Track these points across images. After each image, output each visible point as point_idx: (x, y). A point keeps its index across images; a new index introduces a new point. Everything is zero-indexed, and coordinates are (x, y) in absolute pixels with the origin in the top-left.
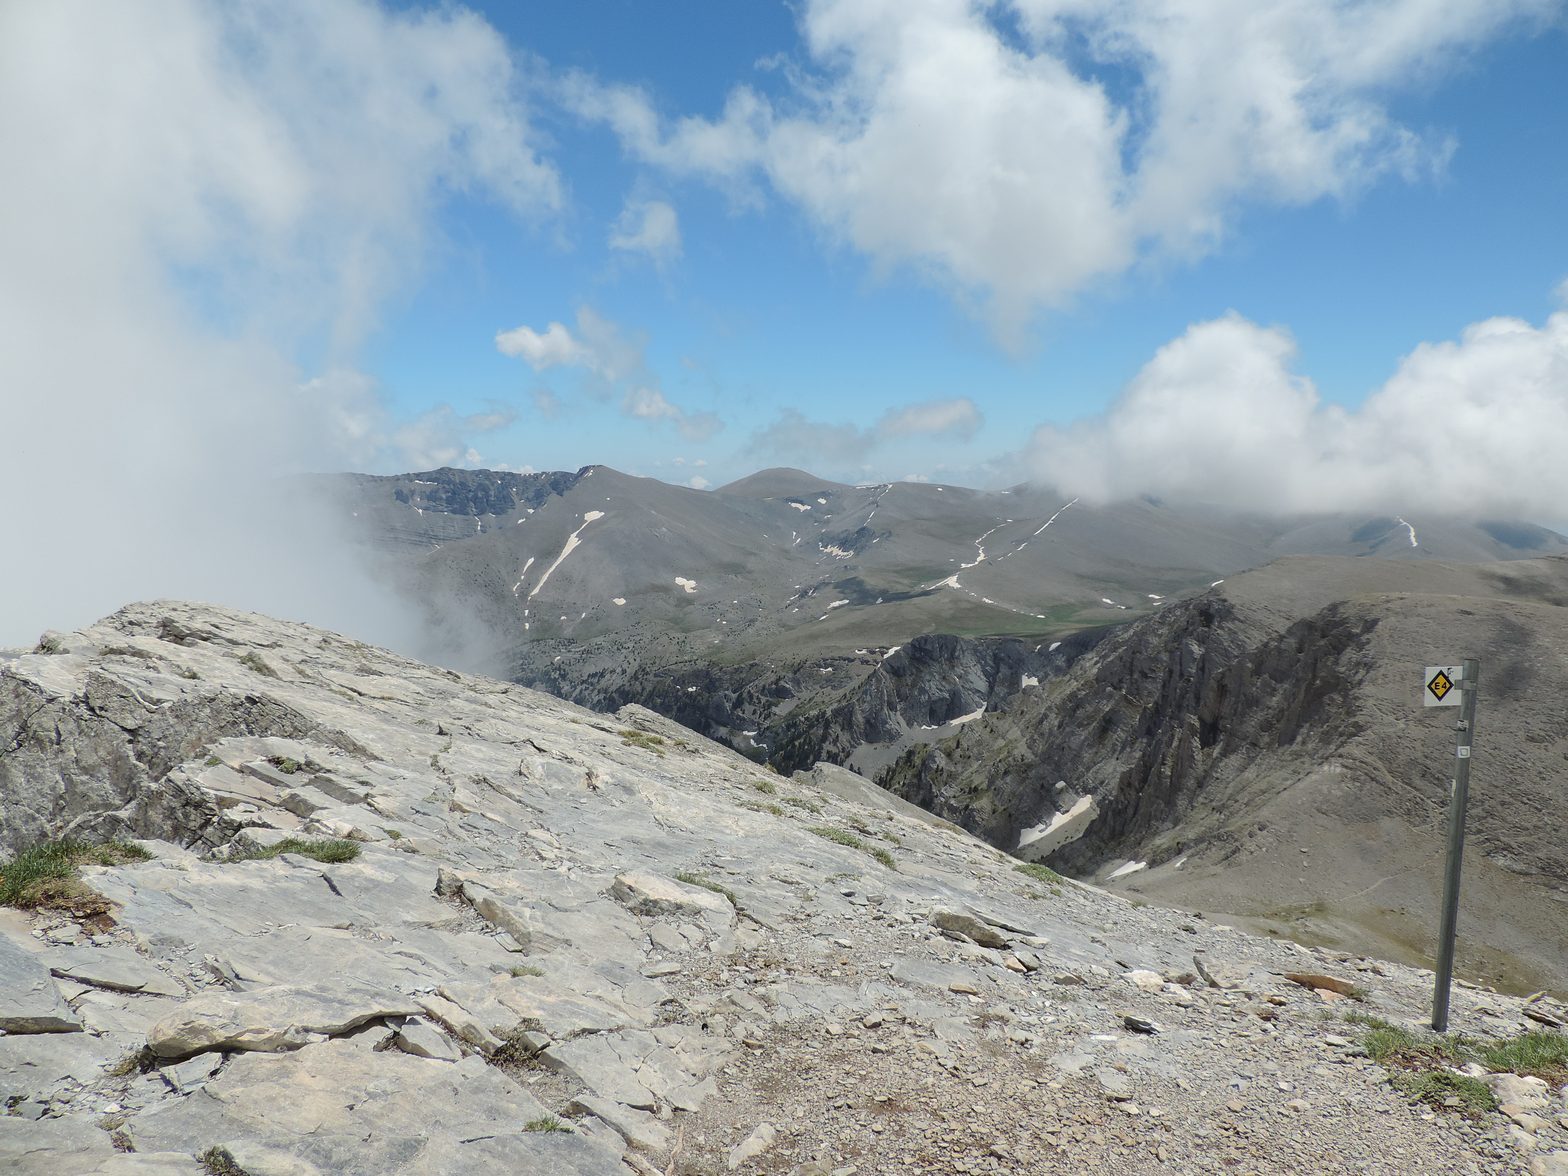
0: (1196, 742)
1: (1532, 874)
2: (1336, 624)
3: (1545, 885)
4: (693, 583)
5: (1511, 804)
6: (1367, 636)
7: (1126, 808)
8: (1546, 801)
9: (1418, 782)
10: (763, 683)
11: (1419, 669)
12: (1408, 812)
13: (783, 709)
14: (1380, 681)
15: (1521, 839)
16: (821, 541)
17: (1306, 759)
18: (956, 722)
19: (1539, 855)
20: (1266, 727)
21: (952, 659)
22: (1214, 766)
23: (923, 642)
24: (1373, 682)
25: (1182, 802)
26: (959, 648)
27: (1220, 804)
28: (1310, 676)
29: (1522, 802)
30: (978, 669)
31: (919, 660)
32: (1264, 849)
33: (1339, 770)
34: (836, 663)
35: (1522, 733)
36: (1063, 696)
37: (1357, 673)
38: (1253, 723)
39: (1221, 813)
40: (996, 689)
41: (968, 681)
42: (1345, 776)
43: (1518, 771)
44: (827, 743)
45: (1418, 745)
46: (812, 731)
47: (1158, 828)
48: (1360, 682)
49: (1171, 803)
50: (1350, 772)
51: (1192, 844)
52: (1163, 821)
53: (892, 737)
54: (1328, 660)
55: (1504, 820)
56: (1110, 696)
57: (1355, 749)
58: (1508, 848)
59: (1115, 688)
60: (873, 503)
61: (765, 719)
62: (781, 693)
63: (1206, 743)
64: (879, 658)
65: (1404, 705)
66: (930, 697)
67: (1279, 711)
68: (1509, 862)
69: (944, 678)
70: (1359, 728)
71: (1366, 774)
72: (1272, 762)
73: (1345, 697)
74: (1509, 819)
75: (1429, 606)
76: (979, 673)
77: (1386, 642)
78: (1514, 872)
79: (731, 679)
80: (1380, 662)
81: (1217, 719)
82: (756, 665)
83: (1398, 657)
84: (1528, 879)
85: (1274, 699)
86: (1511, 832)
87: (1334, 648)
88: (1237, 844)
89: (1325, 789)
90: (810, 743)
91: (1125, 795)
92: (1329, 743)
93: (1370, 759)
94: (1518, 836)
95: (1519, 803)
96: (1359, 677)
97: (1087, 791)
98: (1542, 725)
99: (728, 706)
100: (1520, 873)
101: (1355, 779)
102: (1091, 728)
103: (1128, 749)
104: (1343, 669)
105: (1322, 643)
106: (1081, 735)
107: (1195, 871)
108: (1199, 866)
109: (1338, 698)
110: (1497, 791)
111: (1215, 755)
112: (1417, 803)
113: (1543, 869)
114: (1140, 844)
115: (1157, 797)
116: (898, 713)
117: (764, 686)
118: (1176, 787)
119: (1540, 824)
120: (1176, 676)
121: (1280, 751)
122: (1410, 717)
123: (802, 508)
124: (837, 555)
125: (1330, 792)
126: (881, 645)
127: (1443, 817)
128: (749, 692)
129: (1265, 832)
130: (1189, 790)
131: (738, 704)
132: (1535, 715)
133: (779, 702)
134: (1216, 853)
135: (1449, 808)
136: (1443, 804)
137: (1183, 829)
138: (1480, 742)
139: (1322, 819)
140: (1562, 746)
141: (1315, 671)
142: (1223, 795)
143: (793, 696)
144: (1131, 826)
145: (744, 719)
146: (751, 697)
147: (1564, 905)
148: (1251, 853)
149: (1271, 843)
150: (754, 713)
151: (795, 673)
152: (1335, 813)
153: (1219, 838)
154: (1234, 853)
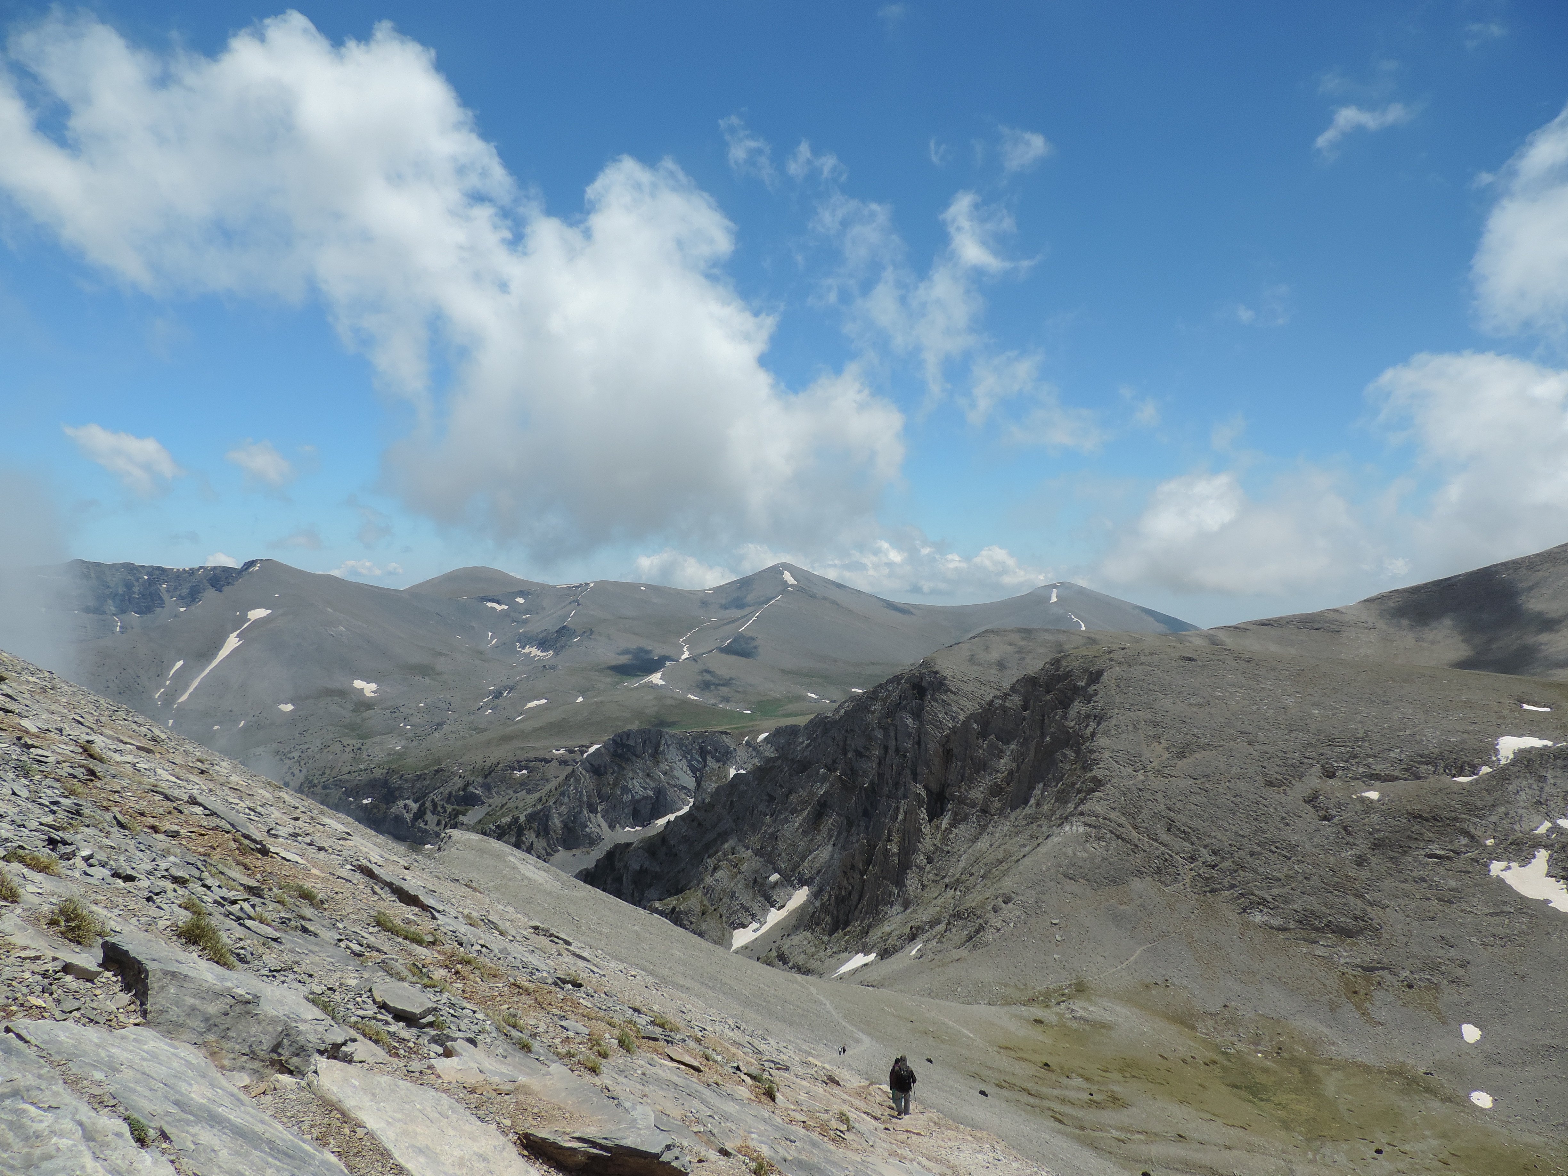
0: (923, 814)
1: (1290, 929)
2: (1060, 678)
4: (373, 686)
5: (1260, 854)
6: (1092, 688)
7: (850, 893)
8: (1293, 848)
9: (1164, 837)
10: (449, 790)
11: (1150, 717)
13: (471, 817)
14: (1113, 732)
15: (1276, 891)
17: (1043, 821)
18: (661, 821)
19: (1295, 907)
20: (996, 791)
21: (656, 754)
22: (945, 838)
23: (625, 737)
24: (1106, 733)
25: (912, 882)
26: (663, 742)
27: (953, 880)
28: (1039, 733)
29: (1271, 851)
30: (684, 765)
31: (621, 757)
32: (1012, 925)
33: (1082, 829)
34: (531, 764)
35: (1260, 777)
37: (1087, 725)
38: (981, 789)
39: (955, 889)
41: (673, 777)
42: (1087, 835)
43: (1262, 817)
45: (1159, 797)
47: (886, 913)
48: (1093, 735)
50: (1093, 830)
51: (927, 928)
52: (892, 906)
53: (589, 841)
54: (1056, 714)
55: (1255, 871)
56: (824, 780)
57: (1096, 806)
58: (1263, 902)
59: (830, 770)
62: (469, 800)
63: (934, 814)
64: (578, 758)
65: (1141, 756)
66: (633, 796)
67: (1008, 774)
68: (1266, 918)
69: (648, 775)
70: (1098, 783)
72: (1006, 828)
73: (1078, 752)
74: (1261, 870)
75: (1151, 653)
76: (685, 768)
78: (1272, 928)
79: (413, 787)
80: (1110, 713)
81: (944, 787)
82: (442, 770)
83: (1127, 706)
84: (1287, 935)
85: (1002, 761)
86: (1264, 884)
87: (1060, 703)
88: (981, 921)
89: (1069, 851)
91: (848, 879)
92: (1066, 802)
93: (1112, 816)
94: (1270, 888)
95: (1268, 852)
96: (1088, 731)
97: (802, 882)
98: (1277, 769)
99: (408, 817)
100: (1279, 929)
101: (1099, 838)
102: (805, 813)
103: (845, 834)
104: (1072, 724)
105: (1048, 697)
106: (795, 822)
107: (936, 957)
108: (939, 952)
109: (1071, 753)
110: (1245, 841)
111: (943, 827)
112: (1166, 860)
113: (1301, 922)
114: (867, 933)
115: (884, 878)
116: (599, 815)
117: (450, 793)
118: (905, 865)
119: (1291, 873)
120: (891, 753)
121: (1013, 816)
122: (1148, 768)
125: (1074, 854)
126: (580, 743)
127: (1194, 873)
128: (433, 800)
129: (1010, 905)
130: (918, 867)
131: (420, 815)
132: (1270, 758)
133: (467, 811)
134: (958, 934)
135: (1199, 863)
136: (1193, 859)
137: (915, 911)
138: (1221, 790)
139: (1070, 886)
140: (1300, 789)
141: (1042, 727)
142: (955, 870)
143: (483, 803)
144: (856, 913)
145: (426, 831)
146: (435, 805)
147: (1327, 961)
148: (998, 930)
149: (1019, 917)
150: (438, 823)
151: (486, 777)
152: (1084, 877)
153: (958, 916)
154: (978, 932)
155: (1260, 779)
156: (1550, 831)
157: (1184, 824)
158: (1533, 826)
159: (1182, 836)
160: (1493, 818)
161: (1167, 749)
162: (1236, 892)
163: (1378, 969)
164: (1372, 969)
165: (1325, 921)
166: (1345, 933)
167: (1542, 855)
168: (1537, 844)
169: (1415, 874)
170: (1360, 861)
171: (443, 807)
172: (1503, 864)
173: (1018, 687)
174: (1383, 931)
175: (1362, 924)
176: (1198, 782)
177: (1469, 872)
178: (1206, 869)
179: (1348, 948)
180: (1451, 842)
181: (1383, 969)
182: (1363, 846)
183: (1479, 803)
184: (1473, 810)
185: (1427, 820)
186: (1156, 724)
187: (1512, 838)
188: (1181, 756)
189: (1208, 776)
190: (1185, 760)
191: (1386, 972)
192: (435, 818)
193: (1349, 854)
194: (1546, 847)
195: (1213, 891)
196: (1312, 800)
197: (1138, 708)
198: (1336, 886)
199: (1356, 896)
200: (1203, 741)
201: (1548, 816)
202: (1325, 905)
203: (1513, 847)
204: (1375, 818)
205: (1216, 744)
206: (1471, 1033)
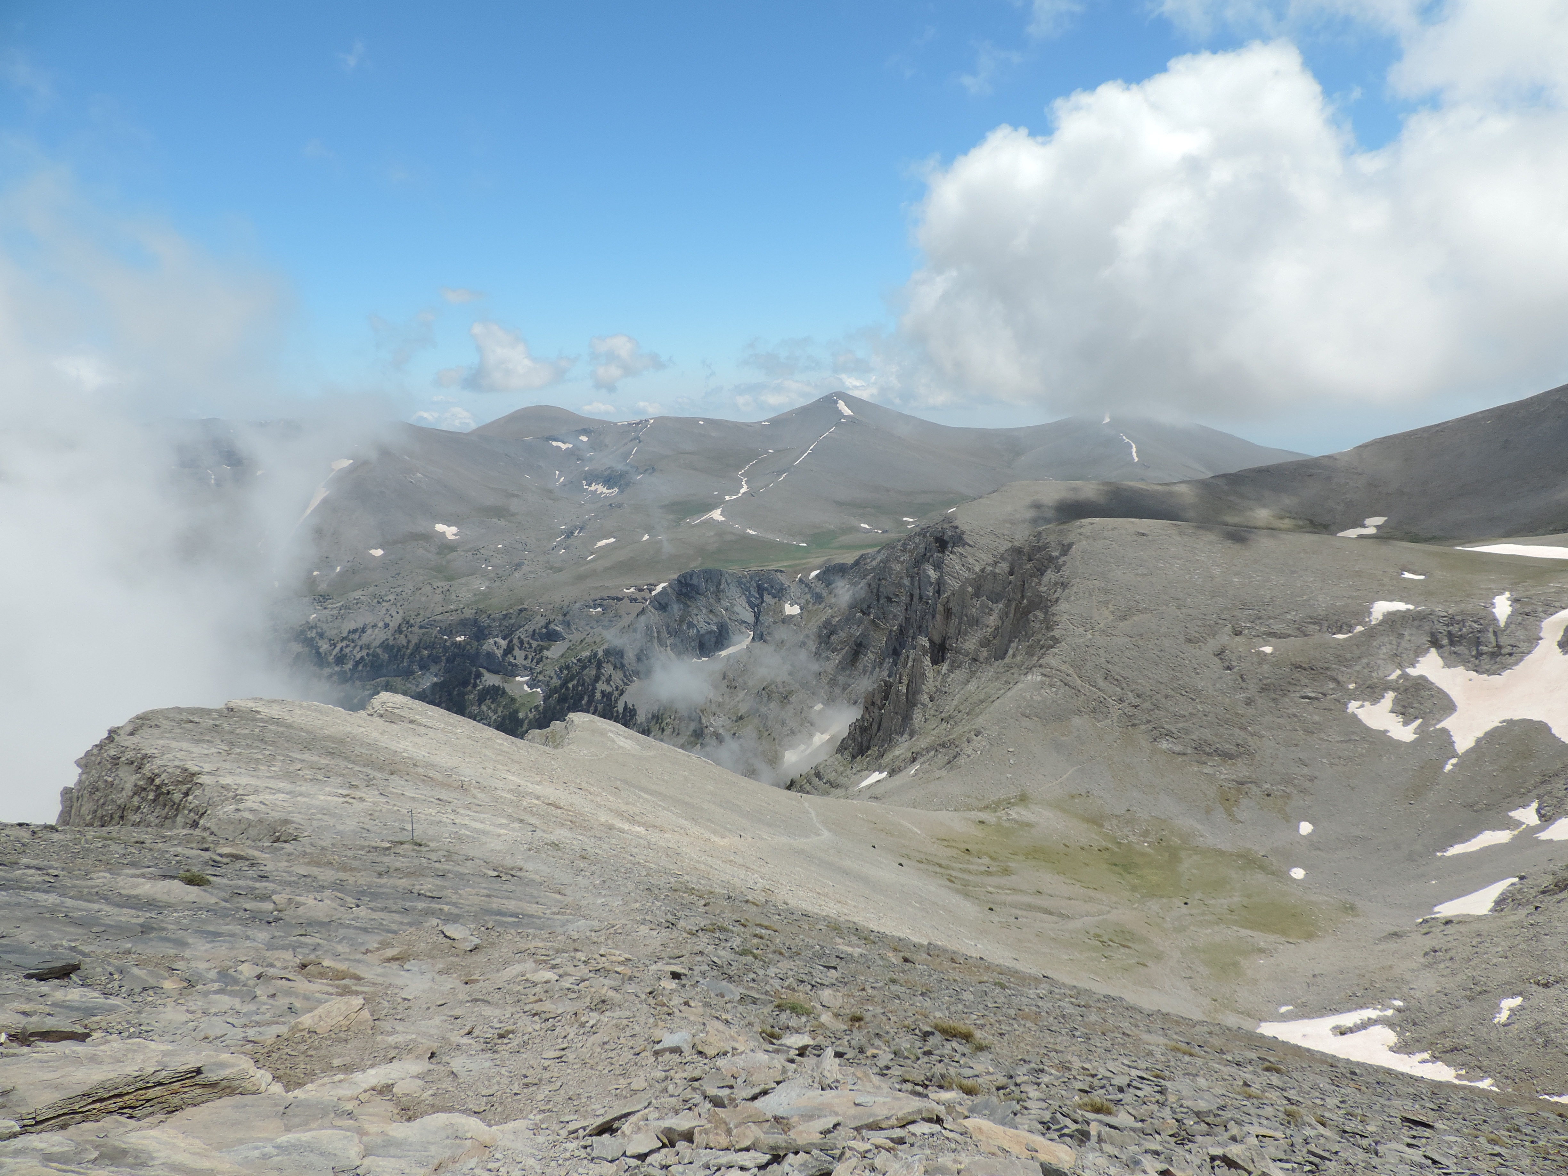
0: (927, 661)
1: (1188, 754)
2: (1040, 549)
3: (1198, 762)
4: (454, 529)
5: (1173, 697)
6: (1063, 559)
7: (871, 725)
8: (1198, 692)
9: (1101, 683)
10: (533, 628)
11: (1103, 585)
12: (1094, 710)
13: (555, 652)
14: (1073, 598)
15: (1180, 725)
16: (585, 479)
17: (1015, 670)
18: (723, 653)
19: (1193, 737)
20: (985, 643)
21: (718, 594)
22: (944, 681)
23: (688, 577)
24: (1068, 599)
25: (917, 716)
26: (724, 581)
27: (947, 714)
28: (1020, 595)
29: (1181, 694)
30: (743, 601)
31: (686, 595)
32: (980, 753)
33: (1039, 678)
34: (605, 603)
35: (1183, 636)
36: (819, 623)
37: (1055, 592)
38: (974, 641)
39: (948, 723)
40: (761, 618)
41: (734, 612)
42: (1043, 683)
43: (1179, 668)
44: (601, 682)
45: (1101, 652)
46: (585, 672)
47: (897, 740)
48: (1057, 600)
49: (907, 718)
50: (1048, 679)
51: (924, 752)
54: (1032, 581)
55: (1167, 710)
56: (860, 622)
57: (1052, 659)
58: (1169, 734)
59: (864, 614)
60: (635, 439)
61: (537, 663)
62: (551, 636)
63: (935, 662)
64: (647, 596)
65: (1091, 618)
66: (698, 631)
67: (995, 629)
68: (1170, 745)
69: (711, 611)
70: (1056, 641)
71: (1061, 680)
72: (990, 674)
73: (1046, 613)
74: (1171, 709)
75: (1113, 529)
76: (745, 604)
77: (1078, 563)
78: (1174, 753)
79: (500, 625)
80: (1073, 582)
81: (944, 639)
82: (525, 609)
83: (1087, 576)
84: (1185, 758)
85: (991, 618)
86: (1172, 720)
87: (1037, 571)
88: (958, 749)
89: (1028, 695)
90: (583, 685)
91: (869, 713)
92: (1033, 655)
93: (1063, 667)
94: (1176, 723)
95: (1179, 695)
96: (1057, 595)
98: (1197, 628)
99: (499, 653)
100: (1179, 754)
101: (1051, 686)
102: (844, 651)
103: (877, 669)
104: (1044, 589)
105: (1028, 566)
106: (835, 659)
108: (929, 772)
109: (1040, 615)
110: (1162, 687)
111: (943, 672)
112: (1100, 702)
113: (1196, 748)
115: (897, 713)
116: (669, 648)
117: (534, 631)
118: (911, 701)
119: (1194, 711)
120: (916, 599)
121: (997, 663)
122: (1096, 629)
123: (564, 446)
124: (602, 493)
125: (1032, 698)
126: (649, 582)
127: (1121, 711)
128: (519, 638)
129: (980, 737)
130: (922, 704)
131: (509, 651)
132: (1192, 620)
133: (550, 646)
134: (941, 759)
135: (1126, 704)
136: (1121, 701)
137: (917, 740)
138: (1150, 646)
139: (1026, 722)
140: (1213, 644)
141: (1023, 591)
142: (949, 707)
143: (564, 639)
144: (876, 740)
145: (516, 665)
146: (521, 642)
147: (1210, 778)
148: (969, 756)
149: (985, 746)
150: (526, 658)
151: (565, 615)
152: (1036, 716)
153: (943, 745)
154: (955, 757)
155: (1182, 638)
156: (1400, 677)
157: (1119, 674)
158: (1387, 673)
159: (1115, 683)
160: (1358, 668)
161: (1113, 613)
162: (1150, 726)
163: (1247, 782)
164: (1243, 783)
165: (1214, 747)
166: (1227, 756)
167: (1390, 696)
168: (1387, 687)
169: (1289, 711)
170: (1249, 702)
171: (529, 643)
172: (1359, 703)
173: (1006, 556)
174: (1256, 755)
175: (1241, 749)
176: (1133, 639)
177: (1331, 710)
178: (1130, 709)
179: (1228, 767)
180: (1322, 686)
181: (1251, 782)
182: (1253, 688)
183: (1349, 656)
184: (1342, 660)
185: (1305, 670)
186: (1107, 592)
187: (1369, 682)
188: (1123, 618)
189: (1141, 635)
190: (1126, 622)
191: (1253, 785)
192: (523, 653)
193: (1241, 696)
194: (1394, 690)
195: (1133, 725)
196: (1219, 654)
197: (1095, 577)
198: (1227, 721)
199: (1240, 728)
200: (1142, 606)
201: (1400, 666)
202: (1216, 735)
203: (1369, 690)
204: (1266, 667)
205: (1152, 608)
206: (1306, 828)
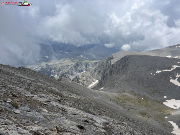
3: (149, 87)
4: (48, 57)
12: (134, 80)
14: (131, 65)
16: (65, 51)
17: (122, 74)
18: (82, 73)
19: (148, 84)
26: (82, 64)
31: (77, 65)
33: (126, 75)
34: (67, 66)
36: (94, 69)
40: (87, 68)
41: (83, 68)
45: (135, 72)
46: (64, 75)
49: (107, 80)
51: (110, 85)
52: (106, 83)
53: (74, 75)
57: (128, 73)
58: (145, 83)
59: (100, 67)
61: (58, 73)
64: (72, 65)
66: (79, 70)
69: (80, 67)
71: (129, 76)
76: (85, 66)
77: (131, 60)
89: (125, 78)
91: (102, 80)
92: (125, 72)
97: (97, 80)
100: (146, 86)
102: (98, 72)
103: (102, 74)
107: (110, 88)
114: (104, 85)
116: (75, 72)
120: (107, 66)
127: (138, 80)
128: (56, 70)
133: (60, 71)
139: (124, 81)
145: (55, 74)
147: (151, 90)
151: (62, 67)
154: (114, 86)
159: (137, 76)
160: (172, 75)
162: (142, 82)
165: (151, 85)
169: (162, 81)
172: (172, 80)
173: (121, 59)
179: (153, 88)
180: (167, 77)
184: (169, 74)
185: (164, 75)
186: (135, 64)
188: (138, 67)
189: (140, 70)
191: (157, 91)
193: (155, 78)
194: (177, 78)
203: (174, 78)
204: (158, 75)
205: (142, 66)
206: (165, 97)
